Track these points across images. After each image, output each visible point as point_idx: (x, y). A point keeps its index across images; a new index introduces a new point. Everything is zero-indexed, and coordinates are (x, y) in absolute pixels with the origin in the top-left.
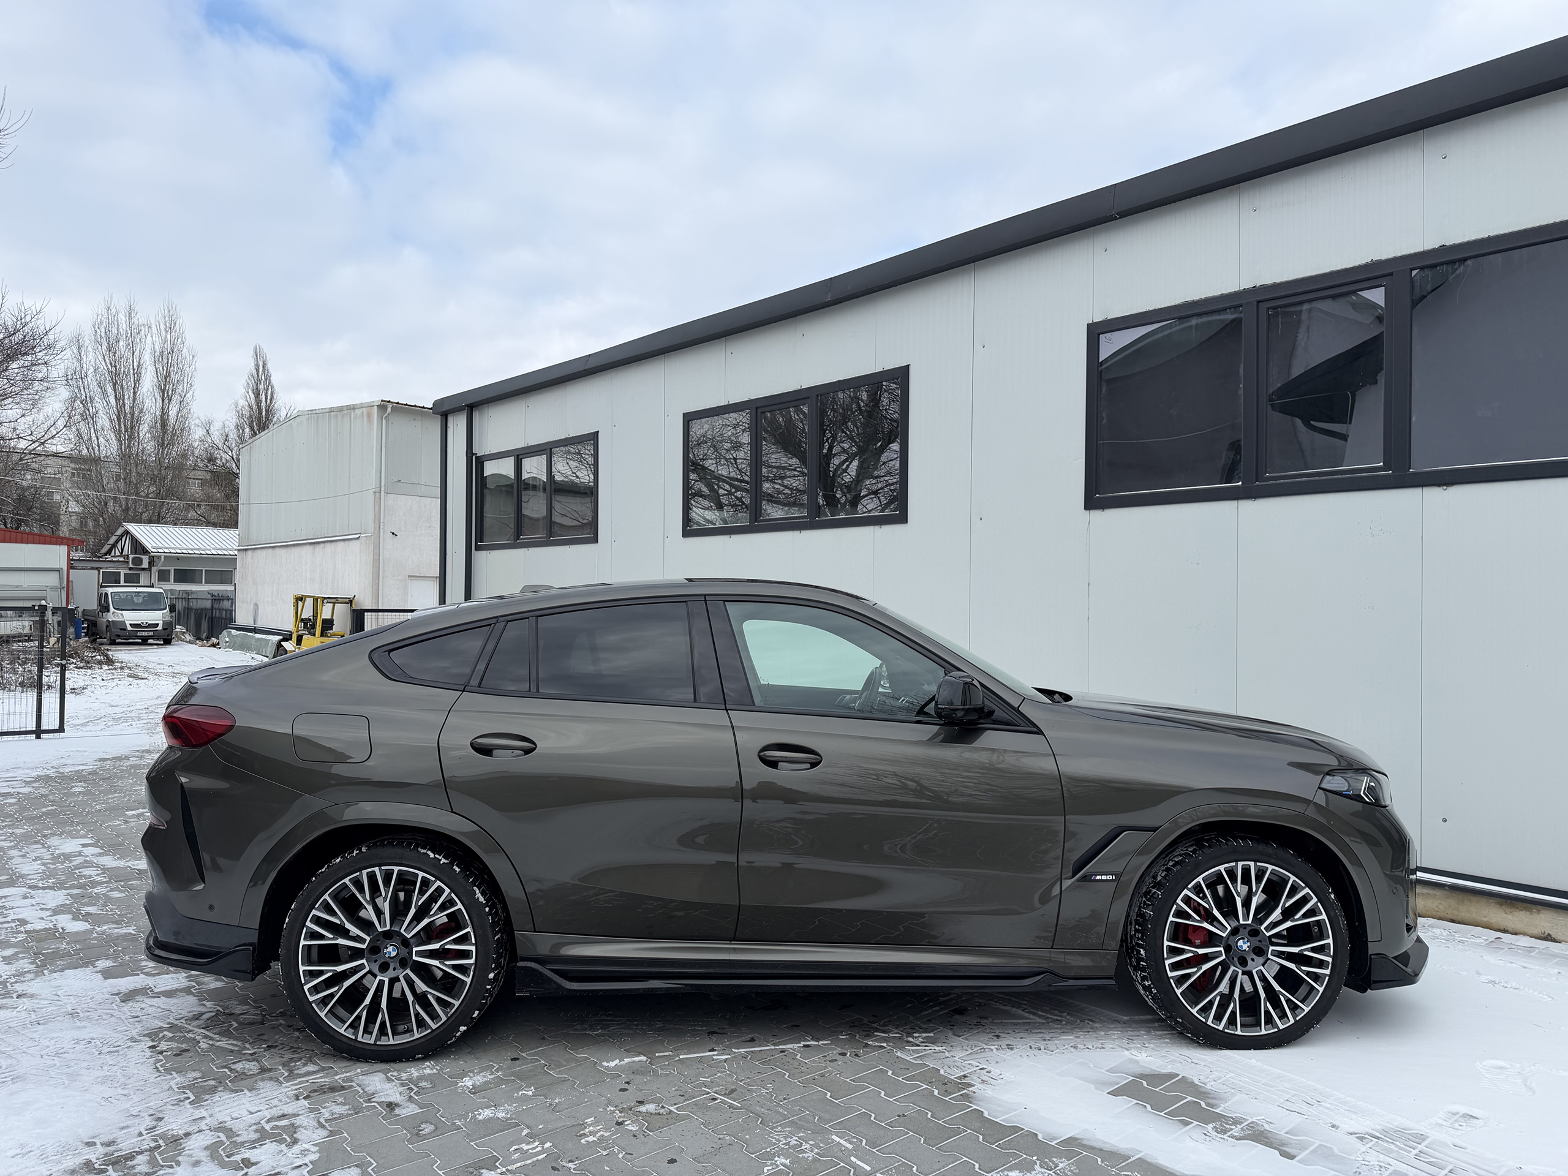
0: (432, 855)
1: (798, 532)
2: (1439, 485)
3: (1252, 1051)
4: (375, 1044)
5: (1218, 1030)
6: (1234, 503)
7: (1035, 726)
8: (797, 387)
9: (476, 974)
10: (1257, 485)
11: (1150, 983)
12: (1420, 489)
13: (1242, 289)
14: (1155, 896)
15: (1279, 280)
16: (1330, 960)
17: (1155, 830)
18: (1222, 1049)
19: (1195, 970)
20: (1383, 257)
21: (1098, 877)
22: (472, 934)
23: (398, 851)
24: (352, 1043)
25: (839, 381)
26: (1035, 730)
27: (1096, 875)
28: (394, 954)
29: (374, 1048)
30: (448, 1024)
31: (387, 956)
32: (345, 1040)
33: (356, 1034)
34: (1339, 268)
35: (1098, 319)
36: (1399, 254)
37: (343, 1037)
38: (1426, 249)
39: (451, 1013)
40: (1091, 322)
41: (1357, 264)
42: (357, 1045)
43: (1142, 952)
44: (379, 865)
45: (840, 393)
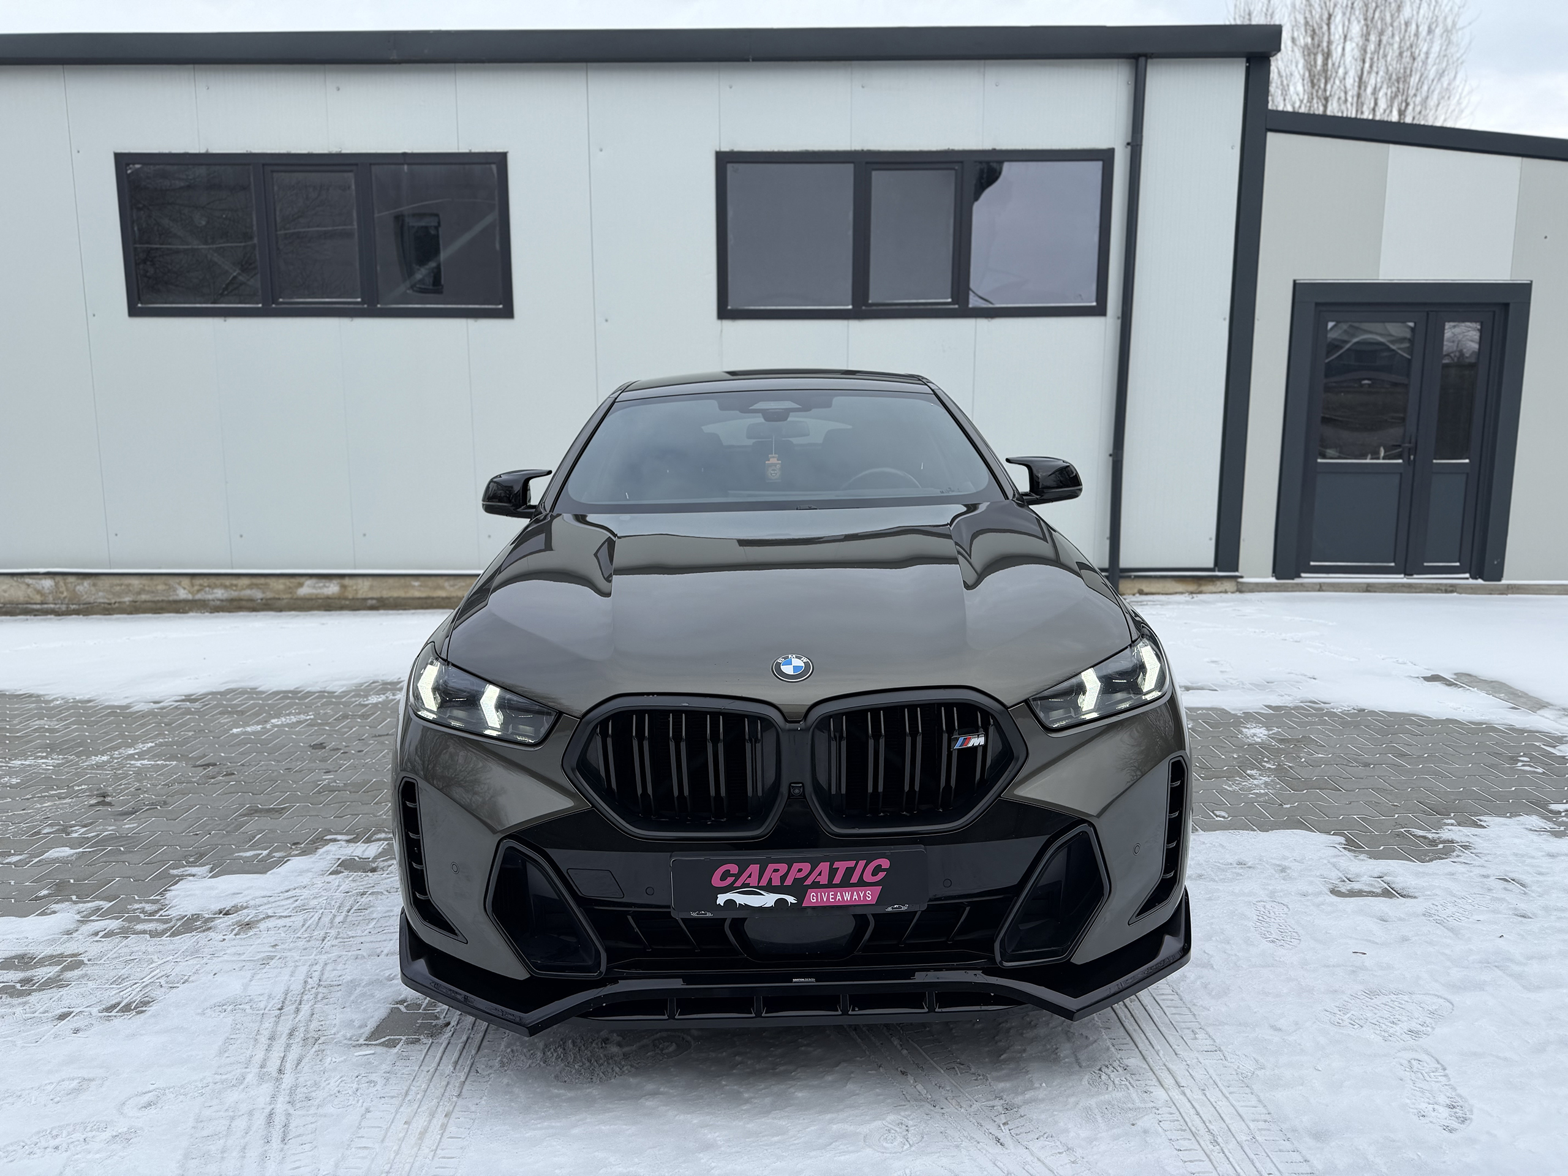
1: (349, 319)
8: (334, 150)
10: (864, 309)
13: (853, 149)
25: (404, 154)
35: (725, 148)
40: (718, 150)
45: (406, 167)
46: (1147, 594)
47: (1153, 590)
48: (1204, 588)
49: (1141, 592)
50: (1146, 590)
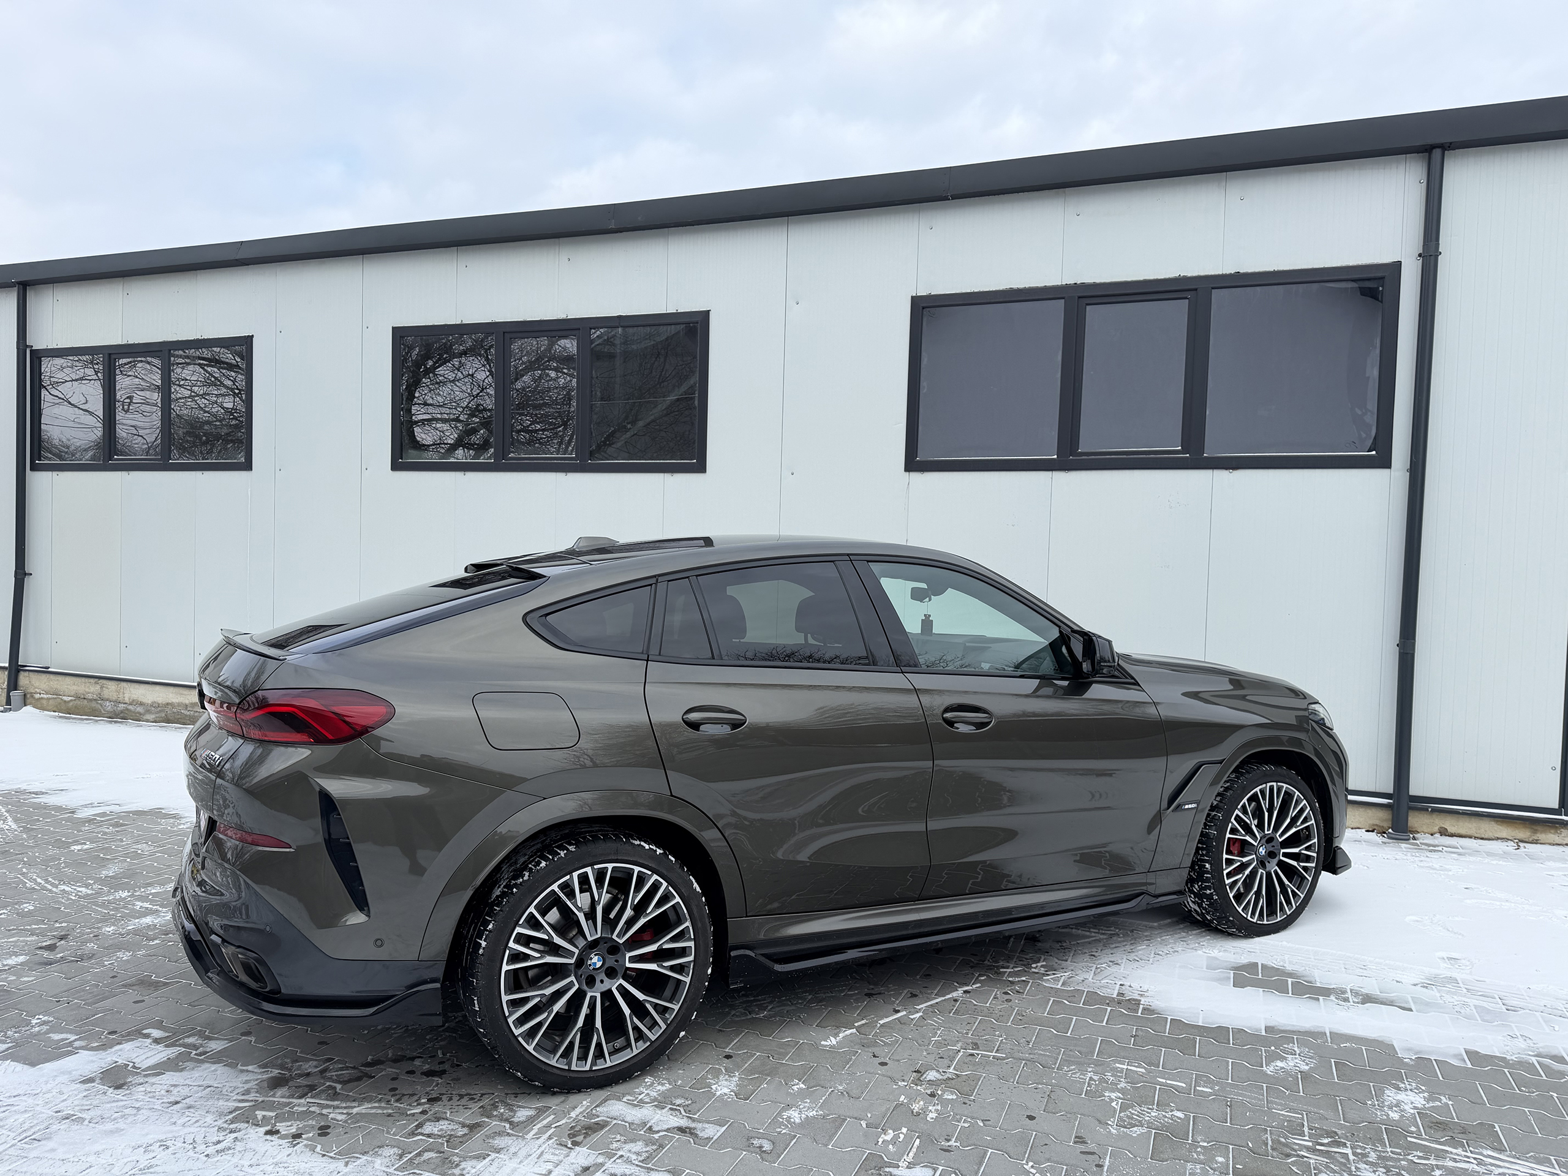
0: (647, 847)
1: (564, 474)
2: (1226, 469)
3: (1272, 935)
4: (591, 1070)
5: (1253, 922)
6: (1049, 473)
7: (1133, 678)
8: (562, 316)
9: (695, 972)
10: (1072, 459)
11: (1212, 891)
12: (1211, 471)
13: (1064, 283)
14: (1217, 818)
15: (1098, 281)
16: (1315, 855)
17: (1221, 762)
18: (1253, 938)
19: (1241, 875)
20: (1189, 275)
21: (1187, 807)
22: (691, 928)
23: (611, 846)
24: (566, 1074)
25: (620, 317)
26: (1133, 681)
27: (1185, 805)
28: (599, 964)
29: (591, 1075)
30: (669, 1032)
31: (591, 968)
32: (558, 1072)
33: (569, 1064)
34: (1152, 278)
35: (922, 292)
36: (1202, 274)
37: (555, 1070)
38: (1224, 273)
39: (670, 1020)
40: (914, 295)
41: (1167, 276)
42: (571, 1075)
43: (1207, 866)
44: (592, 865)
45: (620, 329)
46: (1452, 835)
47: (1463, 832)
48: (1541, 836)
49: (1443, 832)
50: (1451, 830)
